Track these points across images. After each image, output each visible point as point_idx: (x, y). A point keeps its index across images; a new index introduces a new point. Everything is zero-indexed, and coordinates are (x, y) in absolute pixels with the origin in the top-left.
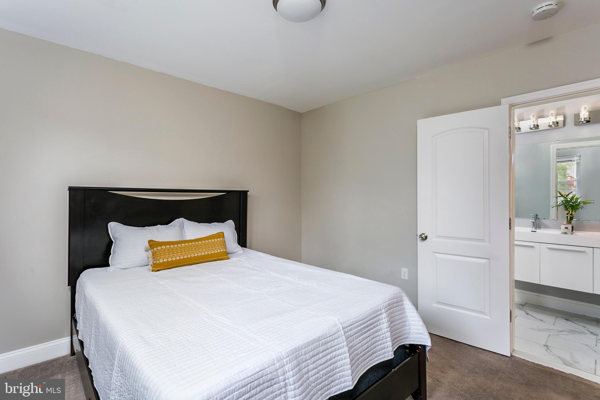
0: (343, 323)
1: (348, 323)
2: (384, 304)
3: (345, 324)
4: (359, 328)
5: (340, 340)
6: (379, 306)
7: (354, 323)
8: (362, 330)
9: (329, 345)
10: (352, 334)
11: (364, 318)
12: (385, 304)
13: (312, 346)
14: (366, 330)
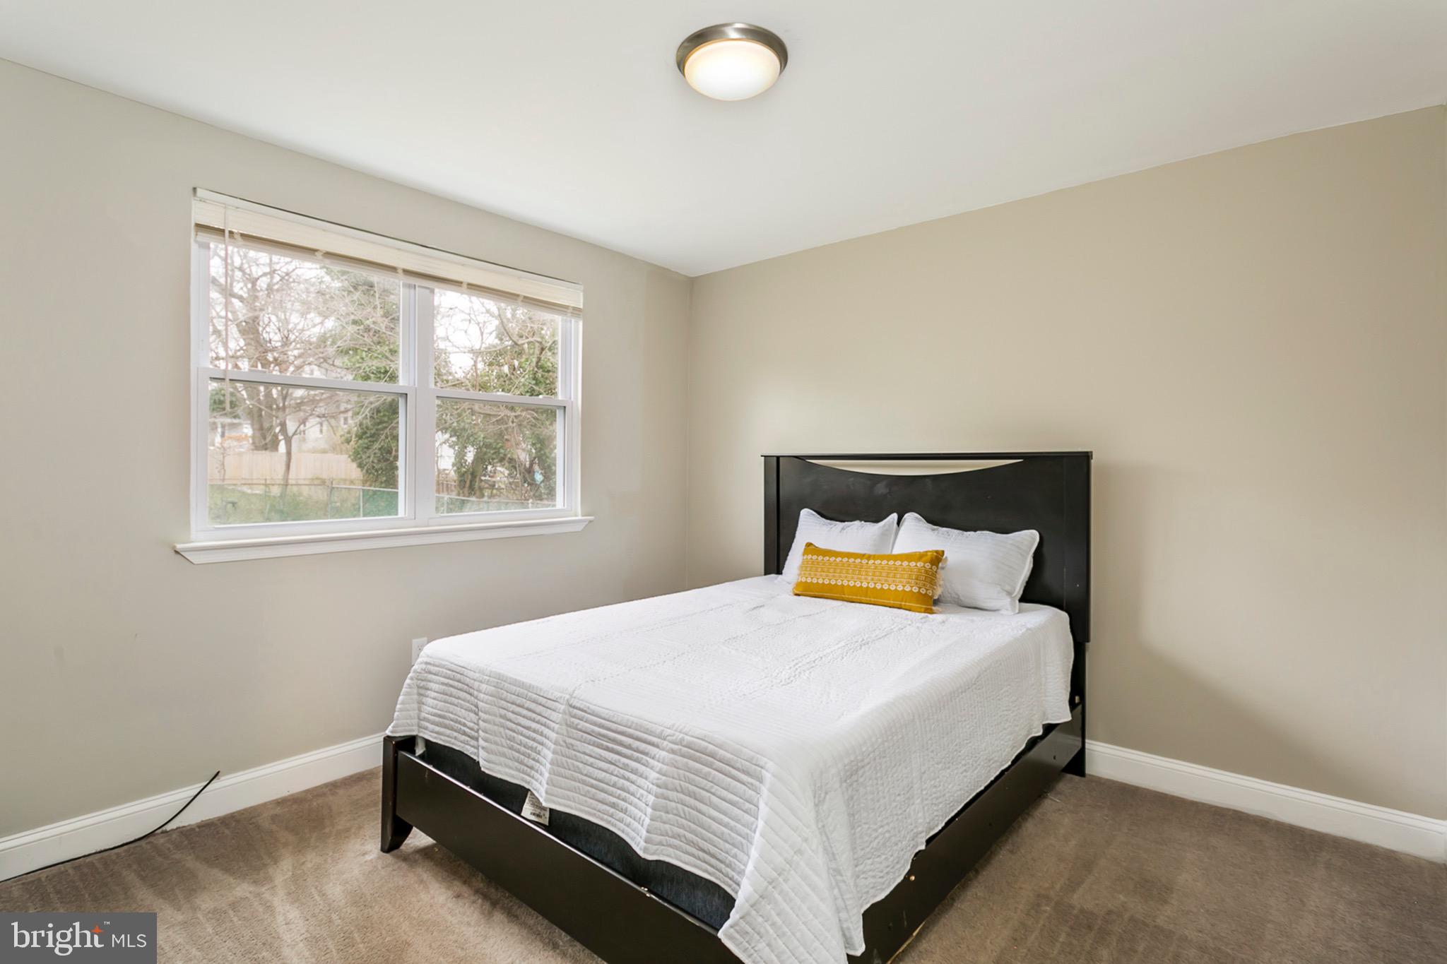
0: (575, 698)
1: (581, 702)
2: (677, 734)
3: (576, 700)
4: (596, 729)
5: (554, 716)
6: (662, 728)
7: (589, 711)
8: (598, 737)
9: (539, 709)
10: (579, 727)
11: (610, 719)
12: (681, 735)
13: (518, 689)
14: (611, 745)
